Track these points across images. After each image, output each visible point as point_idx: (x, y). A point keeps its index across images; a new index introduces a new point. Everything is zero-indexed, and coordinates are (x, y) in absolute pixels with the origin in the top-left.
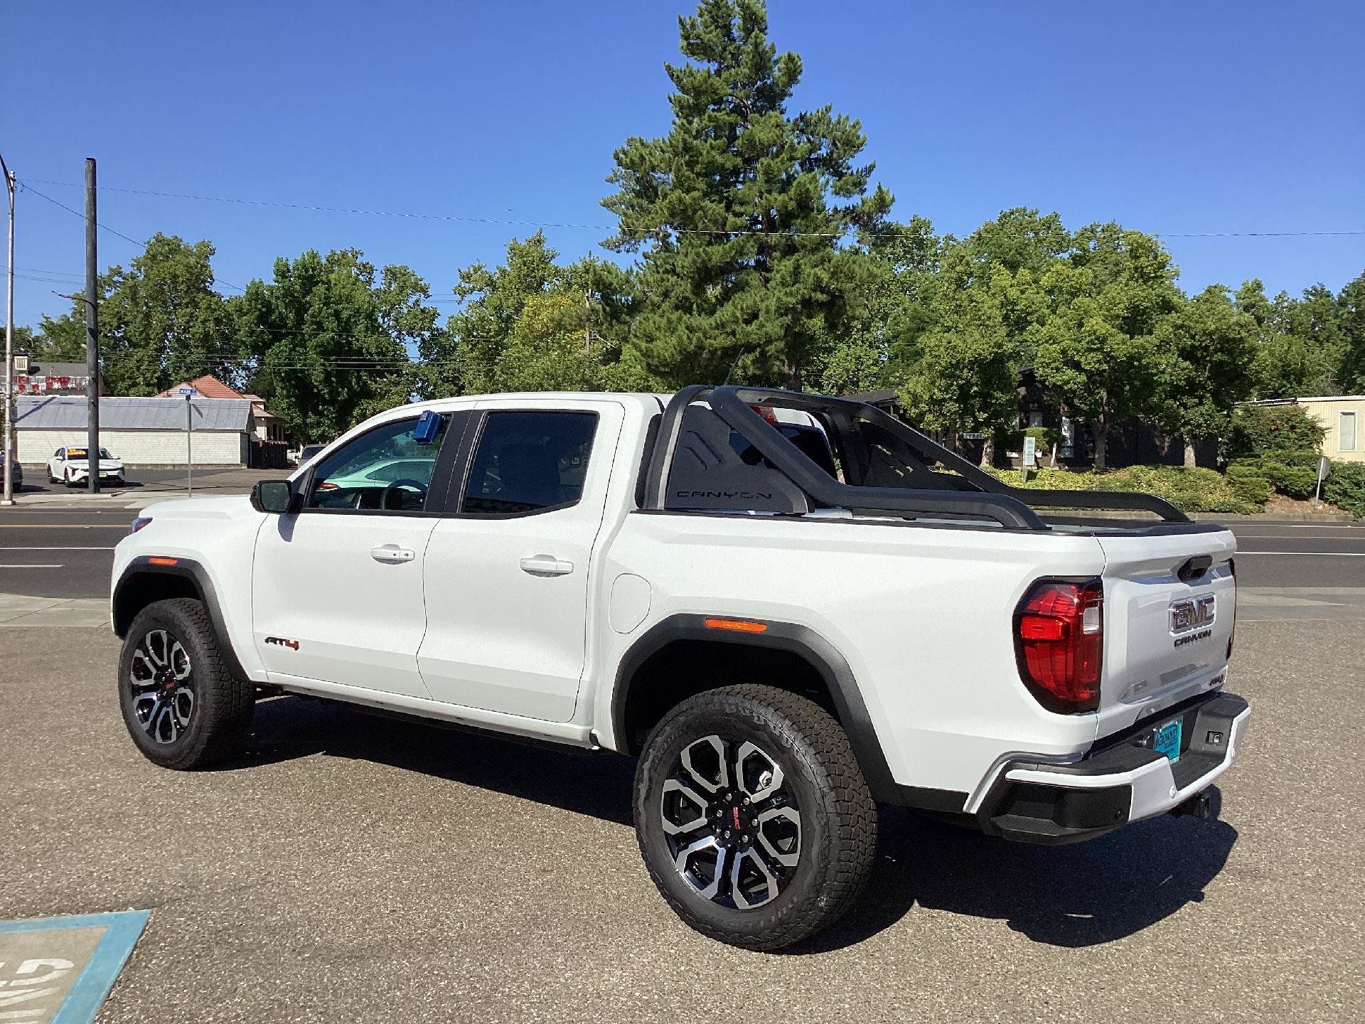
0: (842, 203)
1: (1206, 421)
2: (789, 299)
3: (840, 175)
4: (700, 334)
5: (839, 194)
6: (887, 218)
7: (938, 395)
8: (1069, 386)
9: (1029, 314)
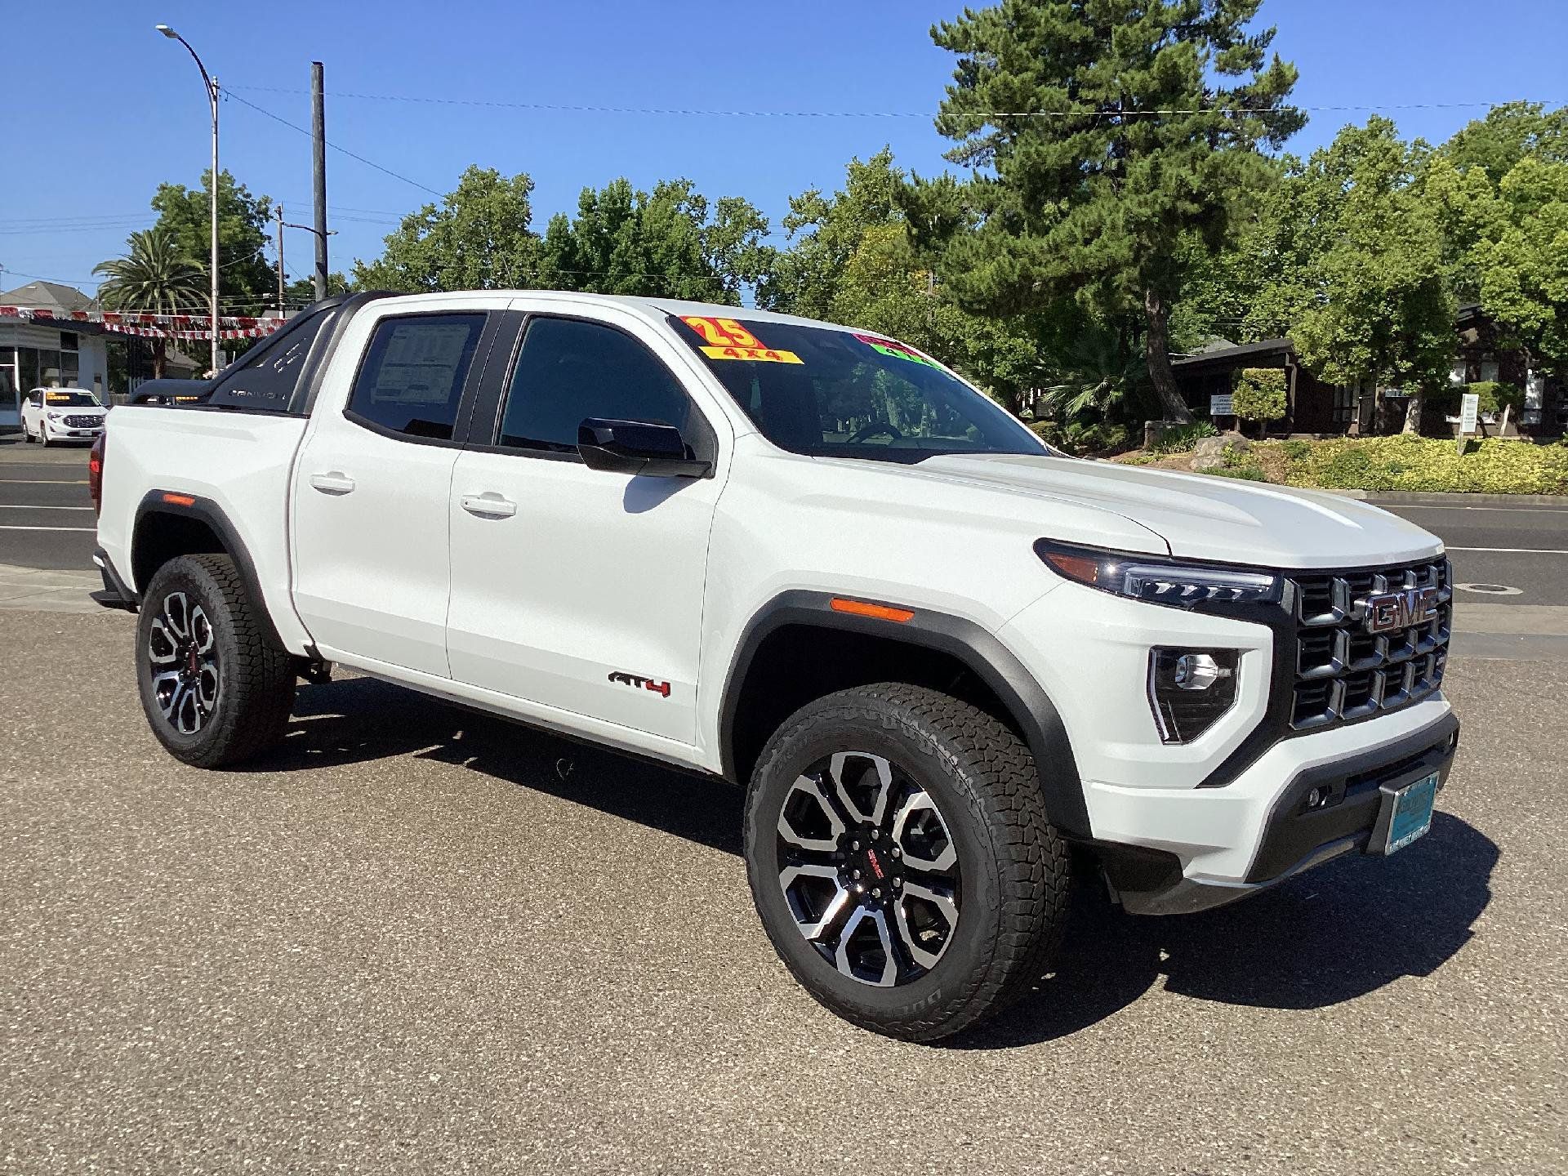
0: (1230, 83)
2: (1143, 211)
3: (1225, 45)
4: (1025, 260)
5: (1224, 70)
7: (1344, 336)
8: (1528, 324)
9: (1479, 227)
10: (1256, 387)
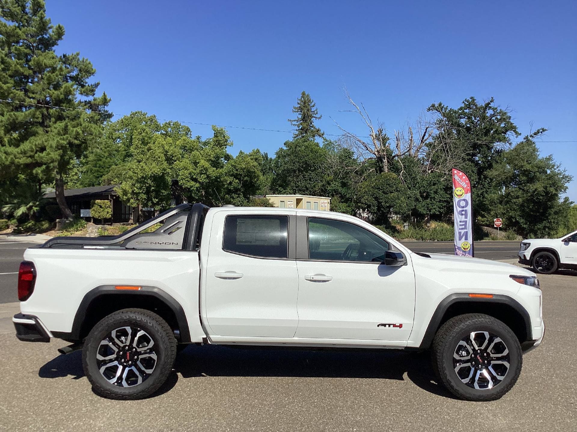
2: (63, 142)
3: (83, 86)
4: (12, 156)
5: (83, 94)
7: (136, 190)
8: (193, 188)
9: (173, 157)
10: (101, 207)
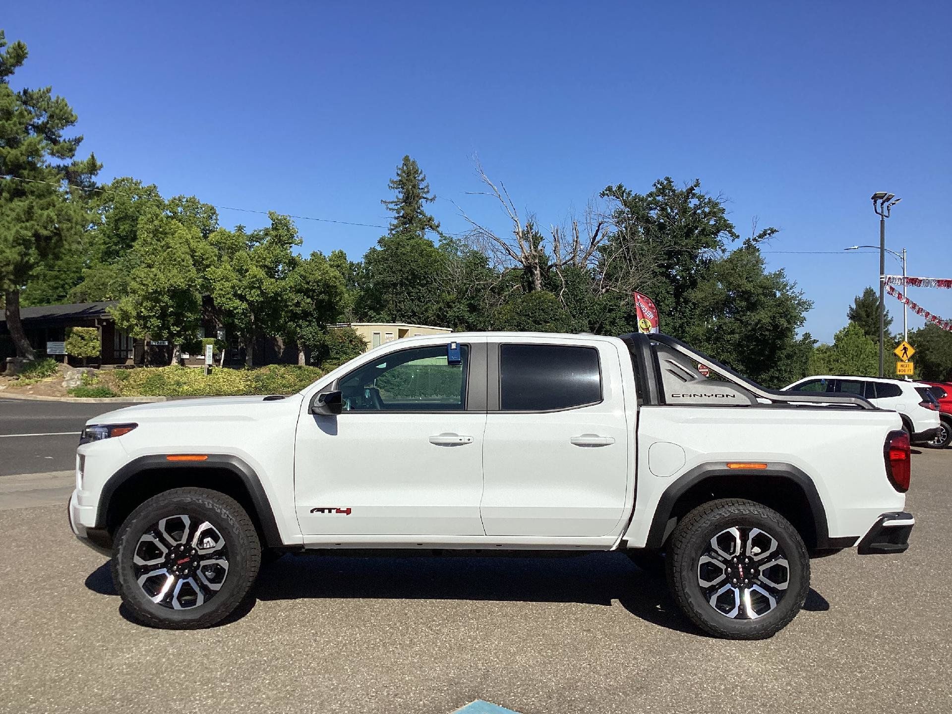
0: (55, 161)
1: (313, 336)
2: (25, 232)
3: (55, 142)
5: (55, 155)
6: (94, 179)
7: (145, 313)
8: (237, 311)
9: (203, 259)
10: (83, 338)
